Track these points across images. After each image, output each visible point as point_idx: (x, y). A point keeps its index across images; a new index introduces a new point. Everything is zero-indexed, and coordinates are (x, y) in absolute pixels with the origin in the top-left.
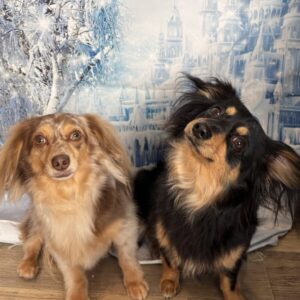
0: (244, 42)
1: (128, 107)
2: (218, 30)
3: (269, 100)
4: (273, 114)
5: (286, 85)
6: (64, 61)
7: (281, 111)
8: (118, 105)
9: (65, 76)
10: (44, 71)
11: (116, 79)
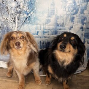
0: (75, 11)
1: (38, 31)
2: (66, 7)
3: (81, 30)
5: (87, 25)
6: (19, 16)
8: (35, 30)
9: (20, 21)
10: (14, 19)
11: (34, 22)
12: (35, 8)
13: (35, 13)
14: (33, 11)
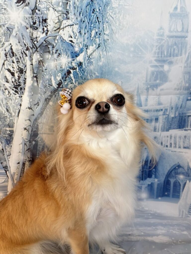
6: (41, 63)
9: (40, 82)
10: (16, 75)
12: (106, 31)
13: (106, 50)
14: (97, 42)
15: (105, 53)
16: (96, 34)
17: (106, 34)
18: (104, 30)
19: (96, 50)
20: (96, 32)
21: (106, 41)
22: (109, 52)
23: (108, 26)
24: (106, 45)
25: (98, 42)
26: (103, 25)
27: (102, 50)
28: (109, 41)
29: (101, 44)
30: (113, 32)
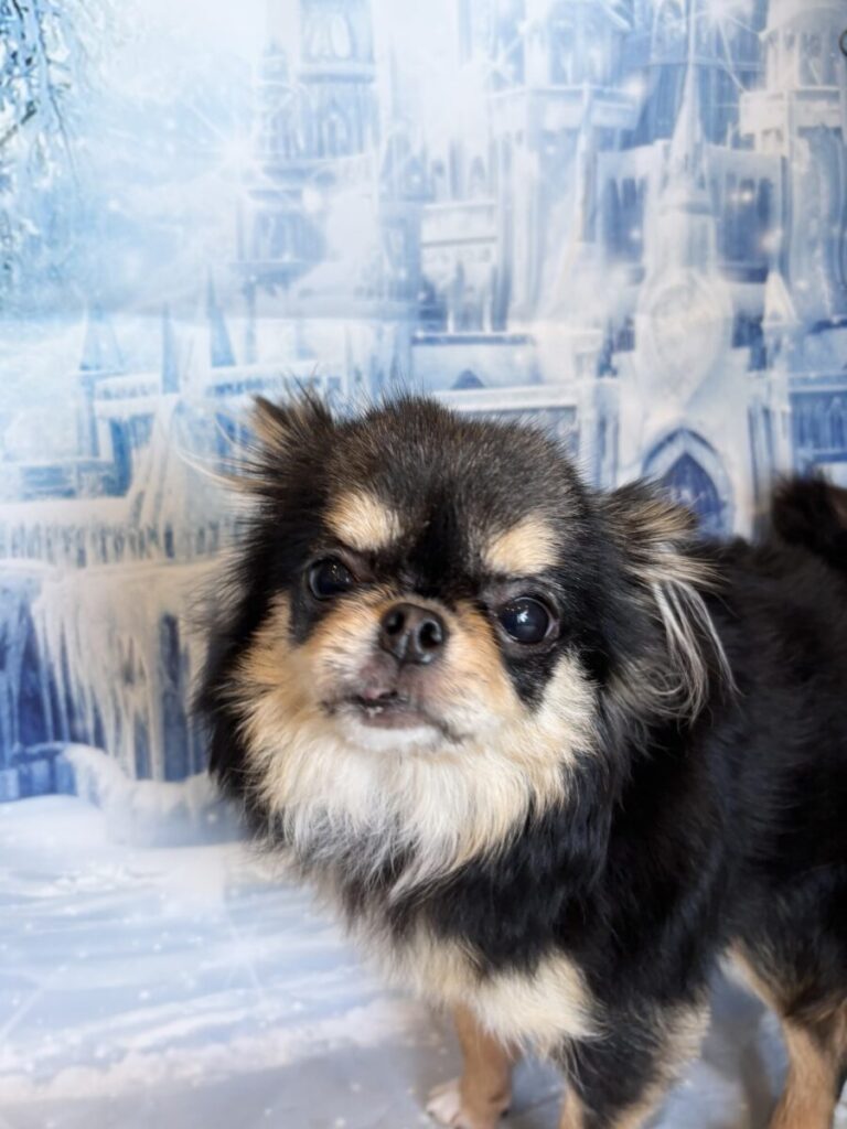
0: (635, 89)
1: (125, 409)
4: (767, 413)
5: (801, 284)
7: (796, 398)
8: (76, 402)
12: (56, 49)
13: (61, 127)
14: (19, 95)
15: (59, 139)
16: (12, 61)
17: (55, 62)
18: (44, 45)
19: (20, 128)
20: (11, 52)
21: (59, 92)
22: (75, 138)
23: (63, 30)
24: (63, 108)
25: (25, 96)
26: (40, 22)
27: (47, 128)
28: (74, 90)
29: (39, 102)
30: (87, 57)
